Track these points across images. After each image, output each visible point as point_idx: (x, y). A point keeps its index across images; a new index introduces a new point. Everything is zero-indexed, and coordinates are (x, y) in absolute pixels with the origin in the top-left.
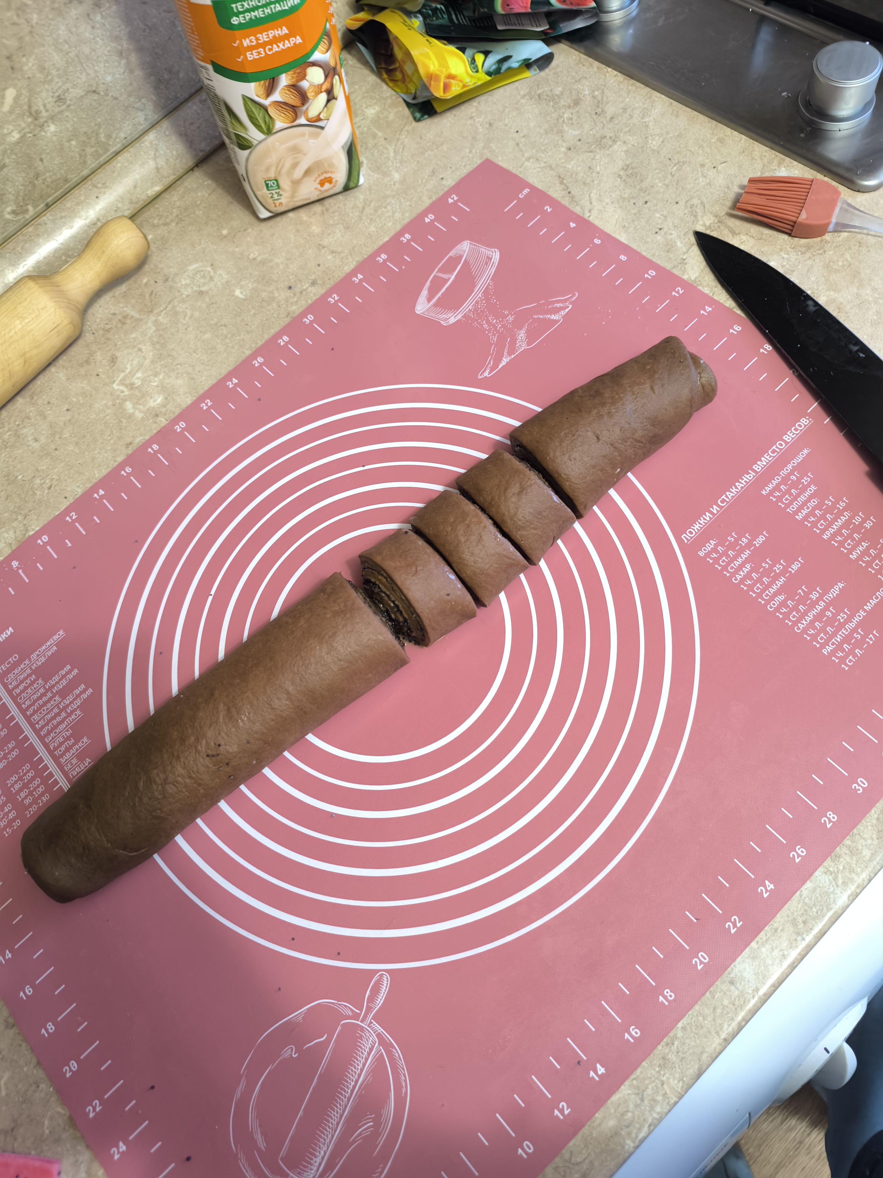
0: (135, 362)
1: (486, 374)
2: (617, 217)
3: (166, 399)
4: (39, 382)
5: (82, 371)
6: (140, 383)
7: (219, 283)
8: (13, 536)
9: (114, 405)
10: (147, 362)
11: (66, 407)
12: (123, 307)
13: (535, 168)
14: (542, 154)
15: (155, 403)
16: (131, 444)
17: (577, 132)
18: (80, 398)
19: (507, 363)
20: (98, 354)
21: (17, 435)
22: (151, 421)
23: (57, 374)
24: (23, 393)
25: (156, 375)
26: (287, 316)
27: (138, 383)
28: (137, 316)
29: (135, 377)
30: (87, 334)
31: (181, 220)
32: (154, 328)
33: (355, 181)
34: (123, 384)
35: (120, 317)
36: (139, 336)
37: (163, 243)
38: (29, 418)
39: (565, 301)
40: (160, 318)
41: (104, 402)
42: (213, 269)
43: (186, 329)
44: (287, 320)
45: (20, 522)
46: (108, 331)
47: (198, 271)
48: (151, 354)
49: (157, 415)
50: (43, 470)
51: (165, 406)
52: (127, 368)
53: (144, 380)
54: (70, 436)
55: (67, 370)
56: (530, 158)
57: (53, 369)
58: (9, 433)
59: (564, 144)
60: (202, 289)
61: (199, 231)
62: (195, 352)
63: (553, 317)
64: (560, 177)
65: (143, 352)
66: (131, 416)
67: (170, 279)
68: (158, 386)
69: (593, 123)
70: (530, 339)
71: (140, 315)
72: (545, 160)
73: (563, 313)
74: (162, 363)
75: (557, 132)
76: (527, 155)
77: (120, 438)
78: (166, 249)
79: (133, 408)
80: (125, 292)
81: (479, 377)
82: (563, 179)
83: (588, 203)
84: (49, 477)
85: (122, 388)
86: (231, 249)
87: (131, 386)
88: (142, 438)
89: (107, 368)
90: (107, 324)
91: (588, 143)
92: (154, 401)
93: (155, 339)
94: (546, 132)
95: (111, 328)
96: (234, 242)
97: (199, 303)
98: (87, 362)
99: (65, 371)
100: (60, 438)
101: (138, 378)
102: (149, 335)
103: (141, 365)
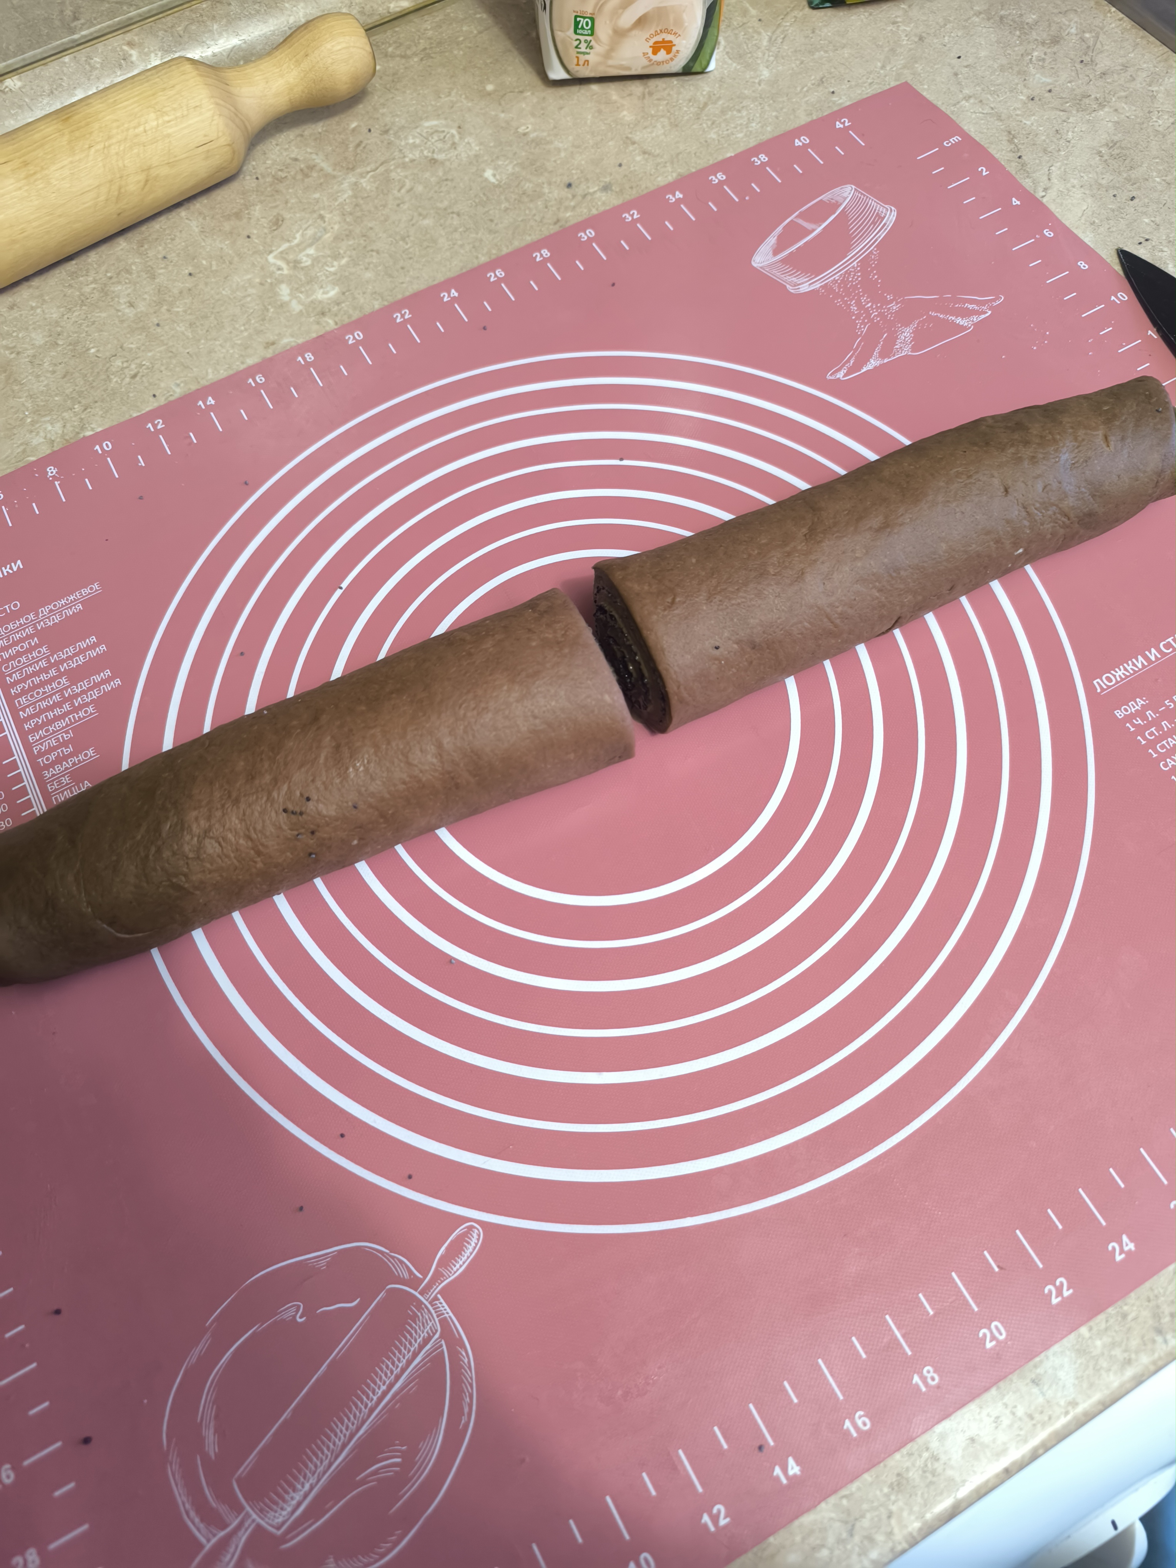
0: (310, 232)
1: (840, 375)
2: (1085, 208)
3: (344, 293)
4: (157, 225)
5: (227, 226)
6: (309, 263)
7: (464, 155)
8: (60, 432)
9: (261, 284)
10: (328, 236)
11: (190, 269)
12: (311, 153)
13: (975, 112)
14: (989, 96)
15: (325, 296)
16: (273, 344)
17: (1049, 80)
18: (214, 263)
19: (875, 367)
20: (257, 208)
21: (104, 291)
22: (312, 319)
23: (187, 221)
24: (130, 235)
25: (336, 257)
26: (555, 223)
27: (307, 262)
28: (329, 170)
29: (304, 253)
30: (248, 178)
31: (429, 56)
32: (350, 193)
33: (704, 63)
34: (284, 259)
35: (302, 166)
36: (325, 199)
37: (393, 81)
38: (128, 272)
39: (983, 303)
40: (364, 182)
41: (249, 277)
42: (459, 133)
43: (398, 205)
44: (554, 229)
45: (76, 414)
46: (281, 180)
47: (437, 131)
48: (336, 227)
49: (323, 314)
50: (131, 349)
51: (338, 304)
52: (295, 238)
53: (316, 260)
54: (185, 311)
55: (204, 218)
56: (970, 97)
57: (183, 213)
58: (93, 286)
59: (1025, 91)
60: (435, 156)
61: (452, 77)
62: (403, 239)
63: (959, 321)
64: (1009, 132)
65: (325, 222)
66: (283, 305)
67: (391, 132)
68: (335, 274)
69: (1073, 74)
70: (919, 341)
71: (334, 170)
72: (992, 106)
73: (975, 319)
74: (351, 243)
75: (1019, 73)
76: (966, 91)
77: (259, 332)
78: (397, 89)
79: (291, 294)
80: (320, 133)
81: (829, 377)
82: (1014, 137)
83: (1045, 178)
84: (138, 361)
85: (280, 263)
86: (493, 113)
87: (295, 264)
88: (292, 340)
89: (266, 231)
90: (281, 170)
91: (1062, 98)
92: (324, 293)
93: (348, 209)
94: (1002, 68)
95: (286, 177)
96: (500, 104)
97: (427, 175)
98: (238, 215)
99: (200, 219)
100: (168, 310)
101: (308, 256)
102: (340, 200)
103: (315, 240)
